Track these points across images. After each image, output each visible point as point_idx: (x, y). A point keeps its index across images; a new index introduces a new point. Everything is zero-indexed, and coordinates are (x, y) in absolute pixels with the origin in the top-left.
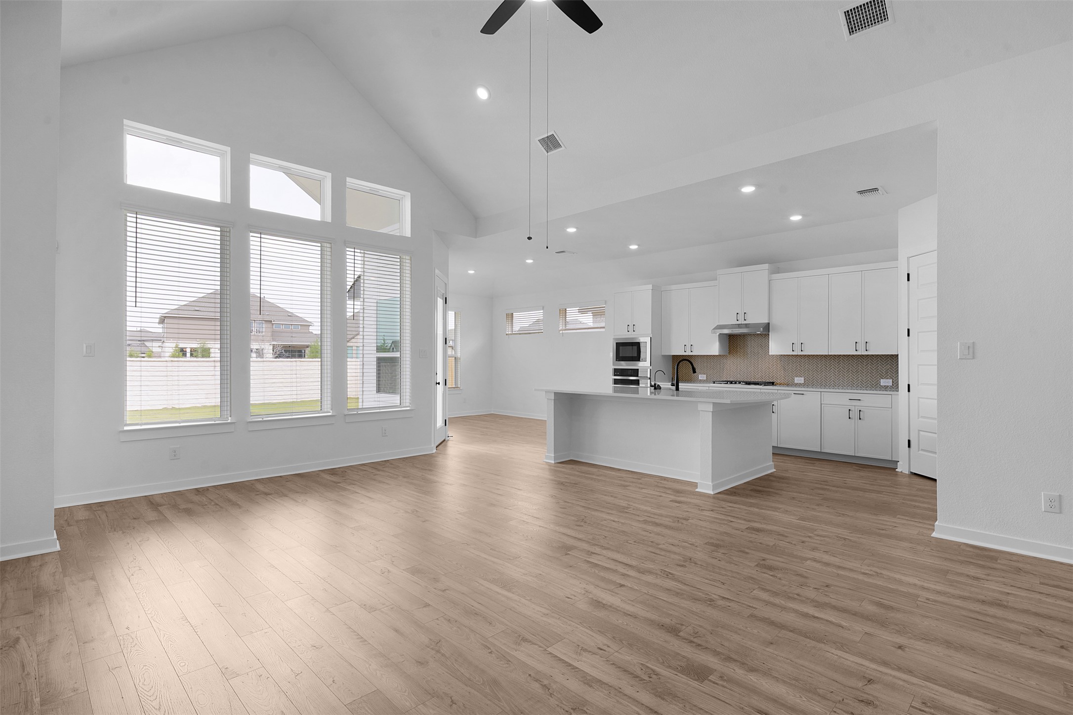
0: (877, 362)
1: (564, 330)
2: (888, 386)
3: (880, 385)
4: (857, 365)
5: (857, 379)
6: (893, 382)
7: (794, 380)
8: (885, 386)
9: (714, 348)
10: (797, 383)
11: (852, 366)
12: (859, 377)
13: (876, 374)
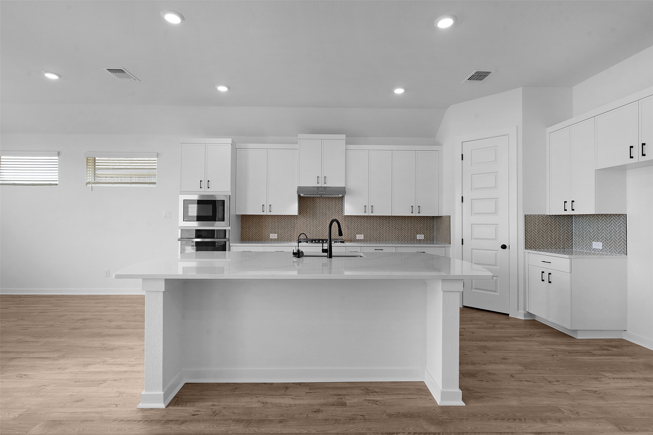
0: (414, 222)
1: (93, 183)
2: (421, 240)
3: (416, 239)
4: (401, 224)
5: (401, 235)
6: (424, 236)
7: (356, 236)
8: (419, 240)
9: (293, 209)
10: (359, 240)
11: (398, 224)
12: (403, 233)
13: (414, 230)
